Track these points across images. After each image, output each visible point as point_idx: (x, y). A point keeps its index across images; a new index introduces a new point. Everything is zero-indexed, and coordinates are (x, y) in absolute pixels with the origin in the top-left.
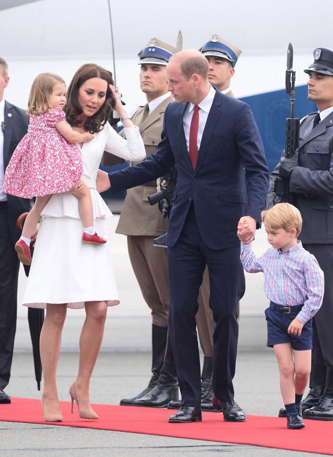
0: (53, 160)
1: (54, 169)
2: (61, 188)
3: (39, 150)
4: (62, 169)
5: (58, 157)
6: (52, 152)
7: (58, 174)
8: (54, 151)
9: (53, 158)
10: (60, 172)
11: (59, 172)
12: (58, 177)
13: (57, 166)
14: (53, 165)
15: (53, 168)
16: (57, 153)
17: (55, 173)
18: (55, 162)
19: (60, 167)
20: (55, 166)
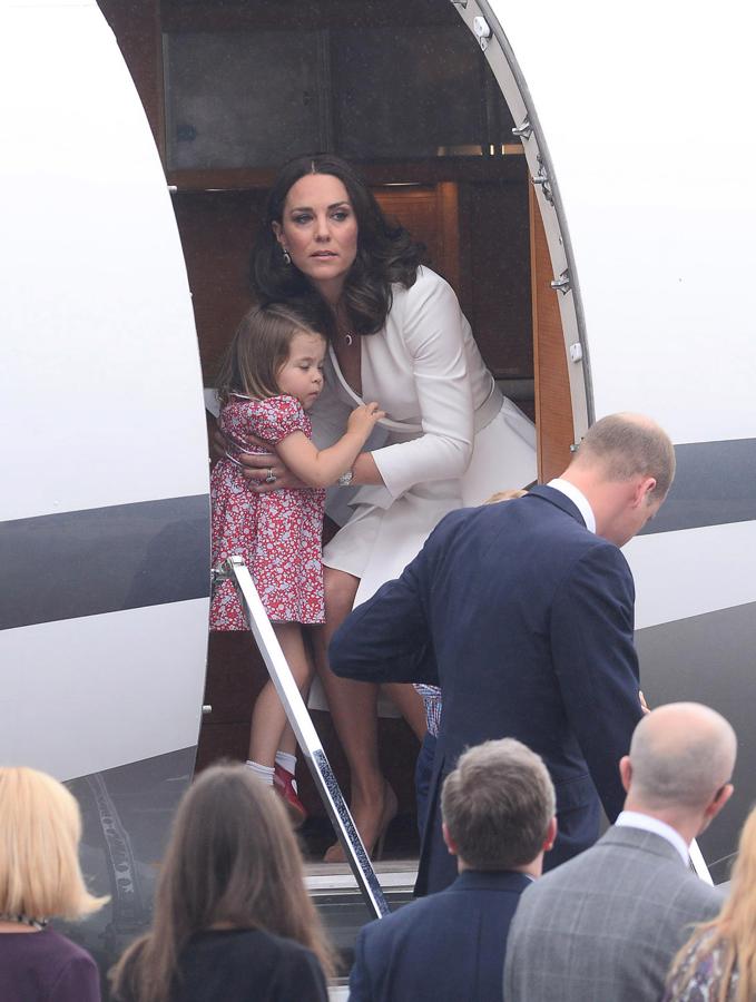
1: (272, 556)
3: (245, 506)
4: (292, 560)
5: (288, 526)
6: (274, 512)
7: (280, 570)
8: (280, 511)
9: (272, 525)
10: (287, 566)
11: (282, 566)
12: (279, 578)
13: (279, 549)
14: (270, 546)
15: (269, 552)
16: (286, 515)
17: (270, 566)
18: (276, 539)
19: (288, 553)
20: (275, 548)
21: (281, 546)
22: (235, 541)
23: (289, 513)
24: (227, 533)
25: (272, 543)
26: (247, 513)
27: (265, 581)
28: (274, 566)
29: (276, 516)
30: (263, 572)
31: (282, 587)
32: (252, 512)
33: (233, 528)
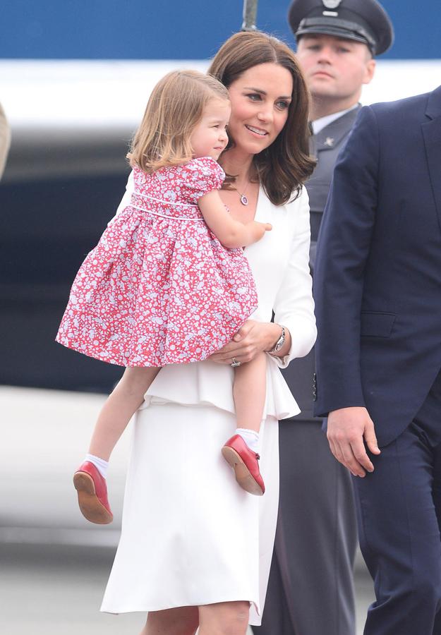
0: (186, 284)
1: (189, 306)
2: (198, 350)
3: (159, 256)
5: (201, 277)
6: (188, 264)
7: (197, 318)
8: (193, 262)
9: (187, 277)
11: (198, 314)
12: (196, 324)
13: (195, 299)
14: (187, 297)
15: (187, 302)
16: (199, 266)
17: (189, 315)
18: (192, 289)
19: (203, 301)
20: (191, 298)
21: (197, 295)
22: (150, 287)
23: (202, 264)
24: (143, 280)
25: (188, 293)
26: (160, 263)
27: (185, 329)
28: (192, 314)
29: (190, 267)
30: (182, 321)
31: (200, 333)
32: (165, 261)
33: (147, 275)
